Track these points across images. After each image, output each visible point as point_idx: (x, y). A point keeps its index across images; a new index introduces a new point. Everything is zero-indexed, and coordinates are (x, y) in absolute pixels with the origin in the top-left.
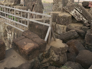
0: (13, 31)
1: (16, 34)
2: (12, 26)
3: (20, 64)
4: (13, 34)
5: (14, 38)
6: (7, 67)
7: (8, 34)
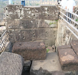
0: (71, 35)
1: (71, 39)
2: (71, 31)
3: (54, 70)
4: (69, 38)
5: (70, 42)
6: (43, 68)
7: (66, 36)
